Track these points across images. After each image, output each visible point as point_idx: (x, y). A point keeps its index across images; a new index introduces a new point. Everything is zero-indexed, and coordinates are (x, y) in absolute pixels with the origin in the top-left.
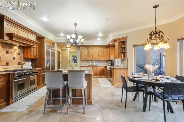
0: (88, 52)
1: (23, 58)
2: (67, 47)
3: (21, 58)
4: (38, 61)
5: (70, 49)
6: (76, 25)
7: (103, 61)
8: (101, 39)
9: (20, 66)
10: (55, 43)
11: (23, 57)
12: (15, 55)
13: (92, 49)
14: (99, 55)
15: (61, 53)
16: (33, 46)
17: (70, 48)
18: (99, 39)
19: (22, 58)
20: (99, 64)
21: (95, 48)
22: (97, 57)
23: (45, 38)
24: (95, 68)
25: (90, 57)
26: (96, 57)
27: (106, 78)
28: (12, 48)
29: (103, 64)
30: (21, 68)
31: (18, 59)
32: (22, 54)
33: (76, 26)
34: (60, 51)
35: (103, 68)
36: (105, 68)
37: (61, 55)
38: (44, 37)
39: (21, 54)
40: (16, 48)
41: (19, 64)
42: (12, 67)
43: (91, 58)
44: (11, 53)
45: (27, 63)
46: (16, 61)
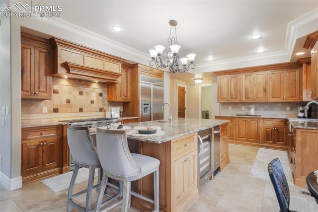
0: (236, 85)
1: (108, 101)
2: (195, 79)
3: (104, 102)
4: (130, 105)
5: (200, 81)
6: (173, 23)
7: (280, 105)
8: (266, 49)
9: (102, 113)
10: (165, 72)
11: (108, 99)
12: (94, 96)
13: (246, 76)
14: (265, 90)
15: (186, 90)
16: (115, 80)
17: (202, 79)
18: (261, 50)
19: (106, 101)
20: (265, 113)
21: (254, 75)
22: (261, 95)
23: (139, 65)
24: (253, 123)
25: (241, 96)
26: (257, 95)
27: (287, 150)
28: (88, 86)
29: (280, 114)
30: (104, 117)
31: (99, 103)
32: (105, 96)
33: (176, 27)
34: (184, 88)
35: (276, 123)
36: (283, 124)
37: (186, 94)
38: (137, 64)
39: (103, 95)
40: (95, 86)
41: (101, 110)
42: (88, 114)
43: (244, 99)
44: (87, 94)
45: (113, 109)
46: (94, 105)
